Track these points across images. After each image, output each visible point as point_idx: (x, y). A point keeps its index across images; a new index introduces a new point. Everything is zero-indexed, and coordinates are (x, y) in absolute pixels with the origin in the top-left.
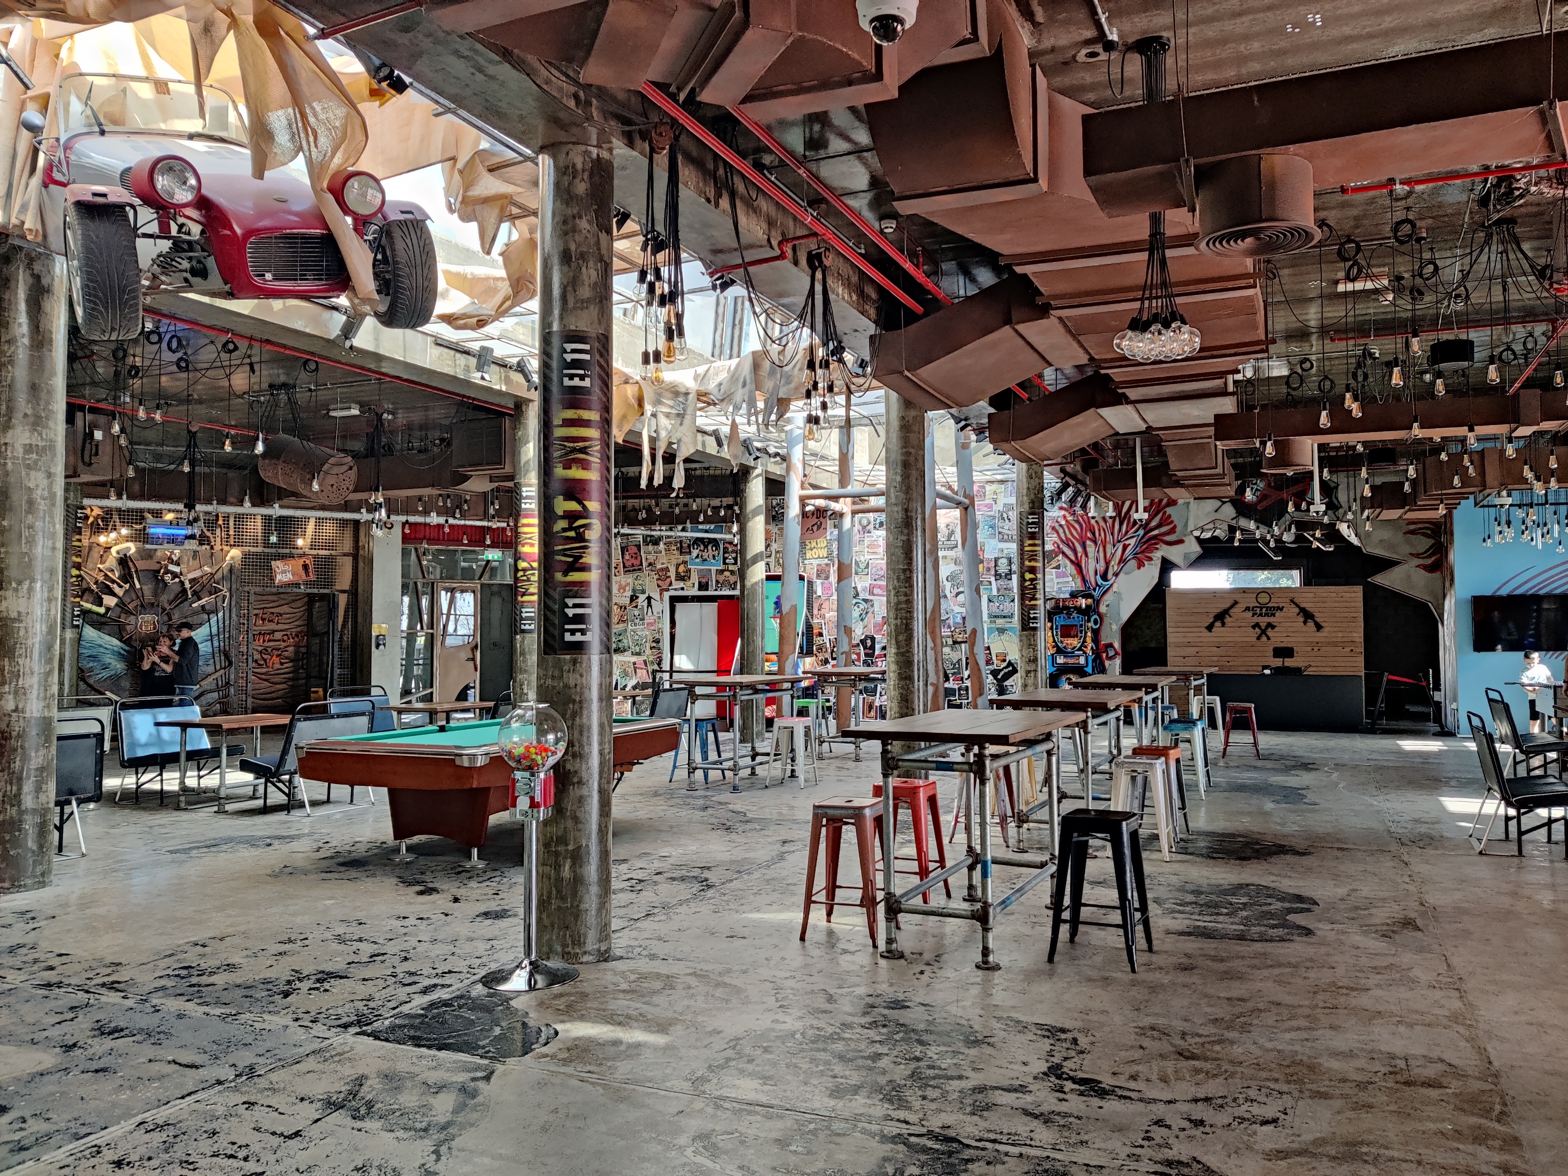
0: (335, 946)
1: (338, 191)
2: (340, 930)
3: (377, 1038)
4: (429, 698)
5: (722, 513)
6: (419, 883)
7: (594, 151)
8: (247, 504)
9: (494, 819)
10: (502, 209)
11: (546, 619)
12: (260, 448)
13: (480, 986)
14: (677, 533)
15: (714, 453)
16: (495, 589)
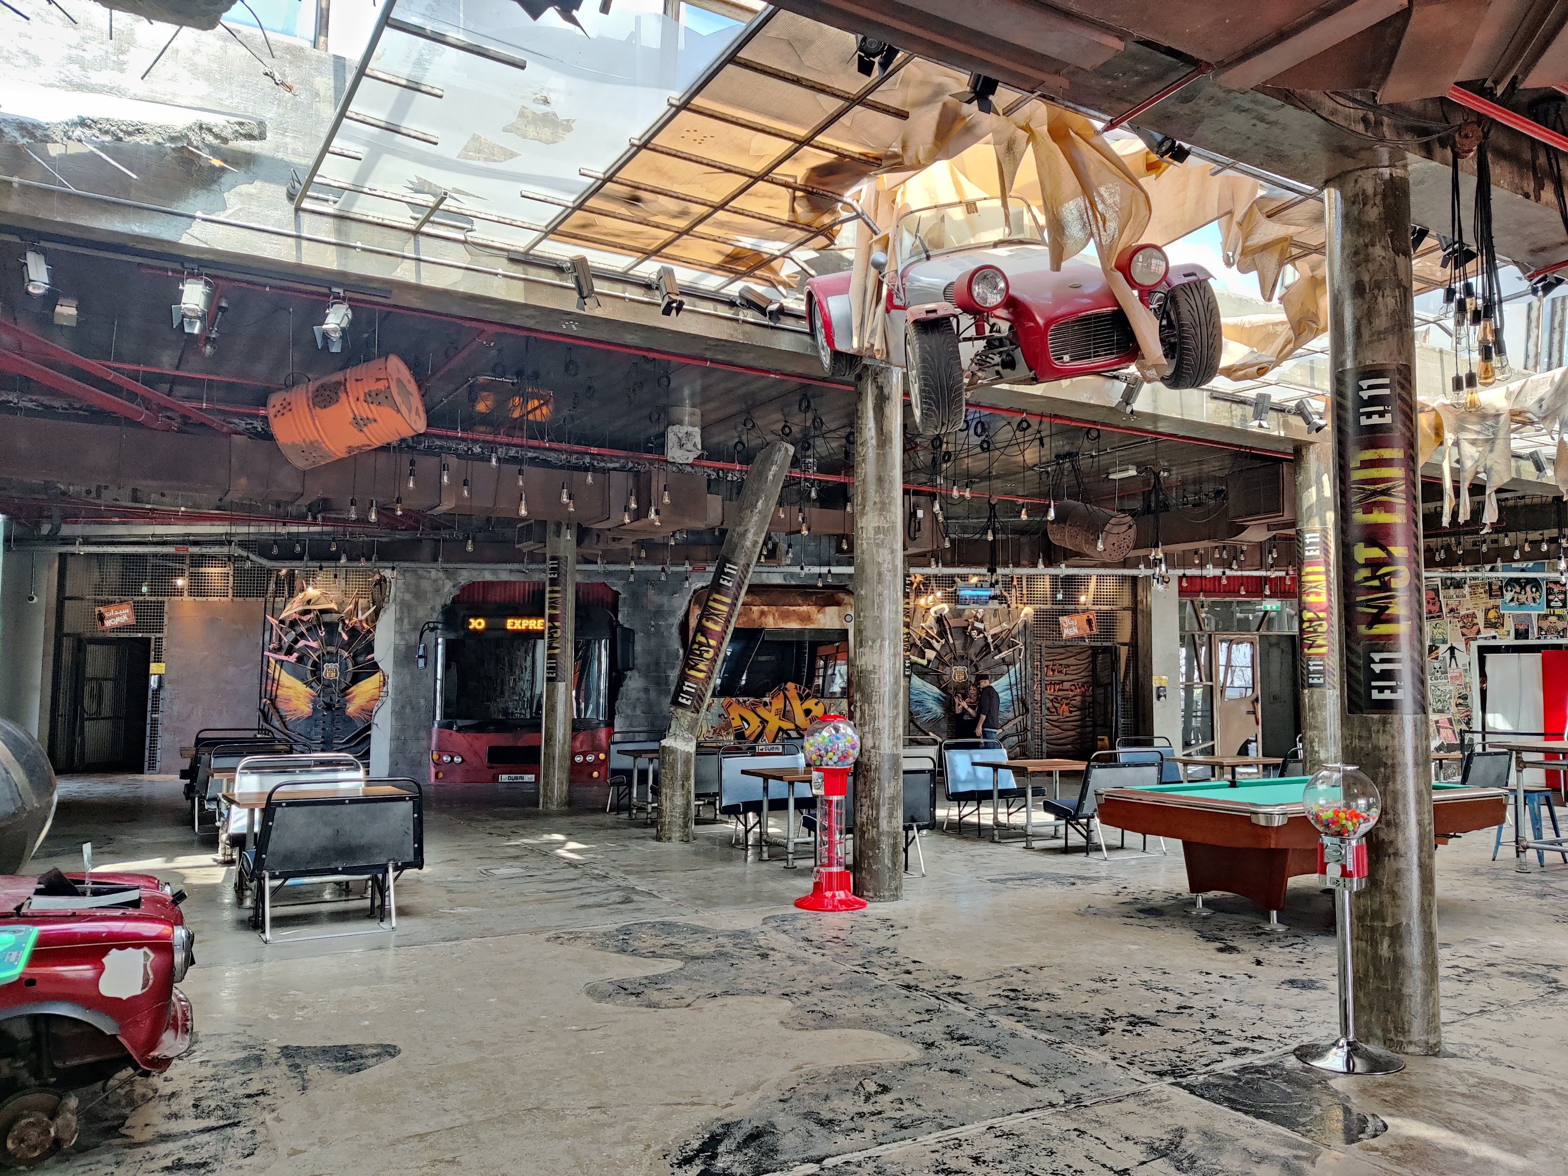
0: (1142, 991)
1: (1125, 268)
2: (1146, 976)
3: (1192, 1092)
4: (1211, 751)
5: (1545, 547)
6: (1217, 939)
7: (1386, 172)
8: (1041, 566)
9: (1295, 882)
10: (1282, 252)
11: (1350, 675)
12: (1052, 515)
13: (1293, 1058)
14: (1485, 573)
15: (1533, 478)
16: (1274, 641)
